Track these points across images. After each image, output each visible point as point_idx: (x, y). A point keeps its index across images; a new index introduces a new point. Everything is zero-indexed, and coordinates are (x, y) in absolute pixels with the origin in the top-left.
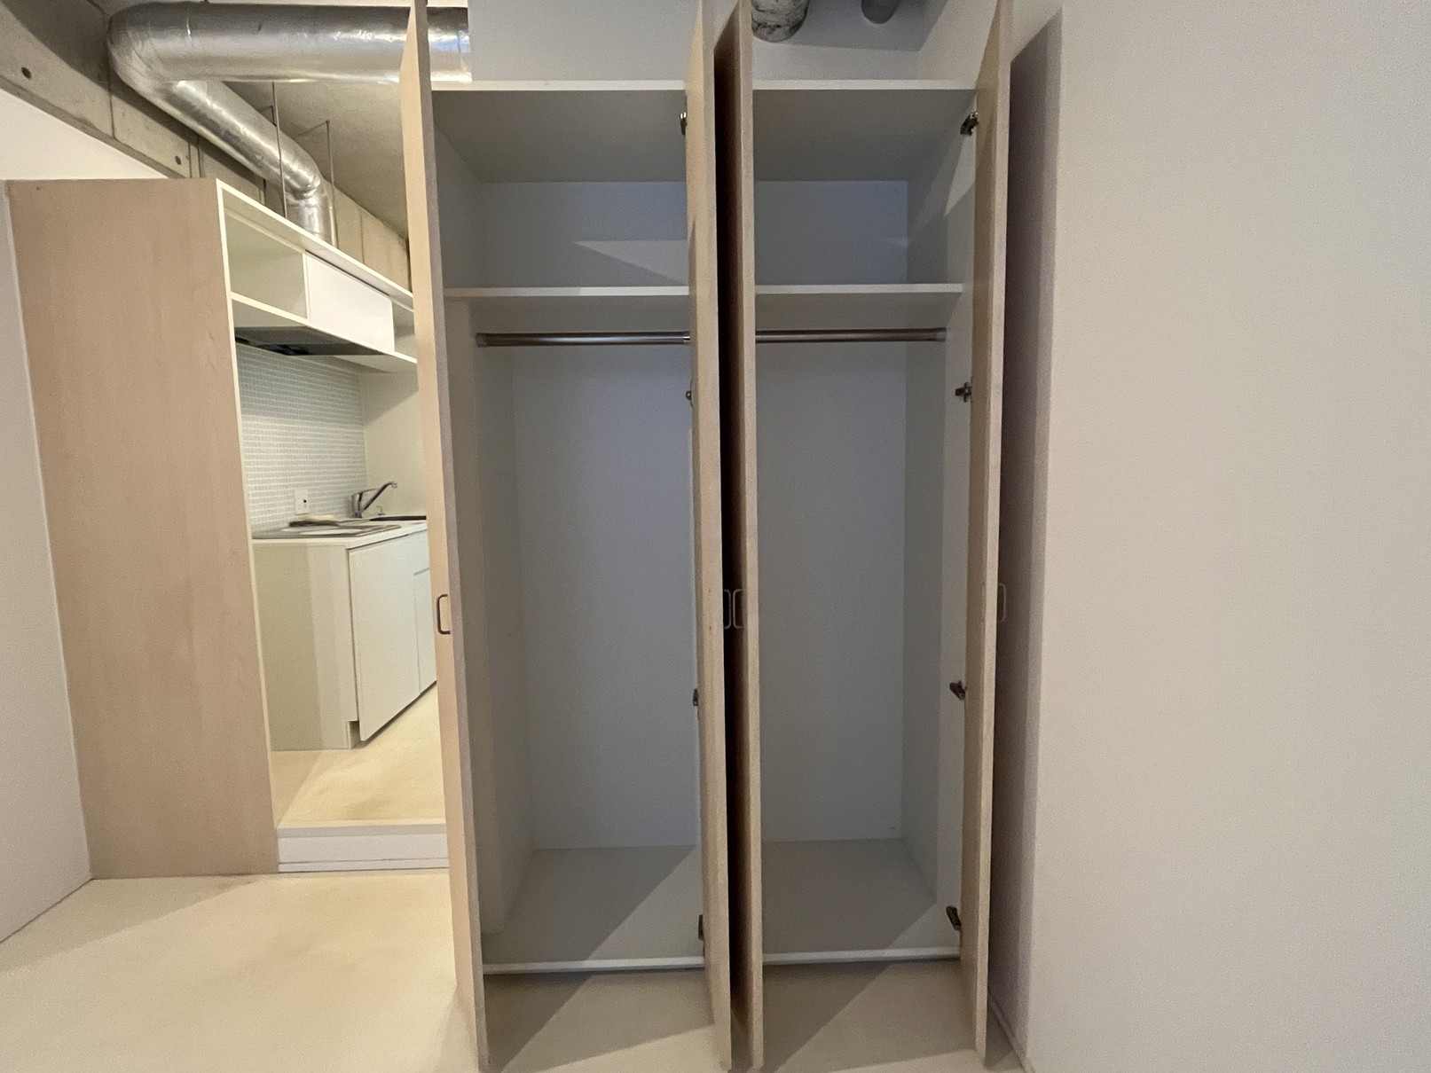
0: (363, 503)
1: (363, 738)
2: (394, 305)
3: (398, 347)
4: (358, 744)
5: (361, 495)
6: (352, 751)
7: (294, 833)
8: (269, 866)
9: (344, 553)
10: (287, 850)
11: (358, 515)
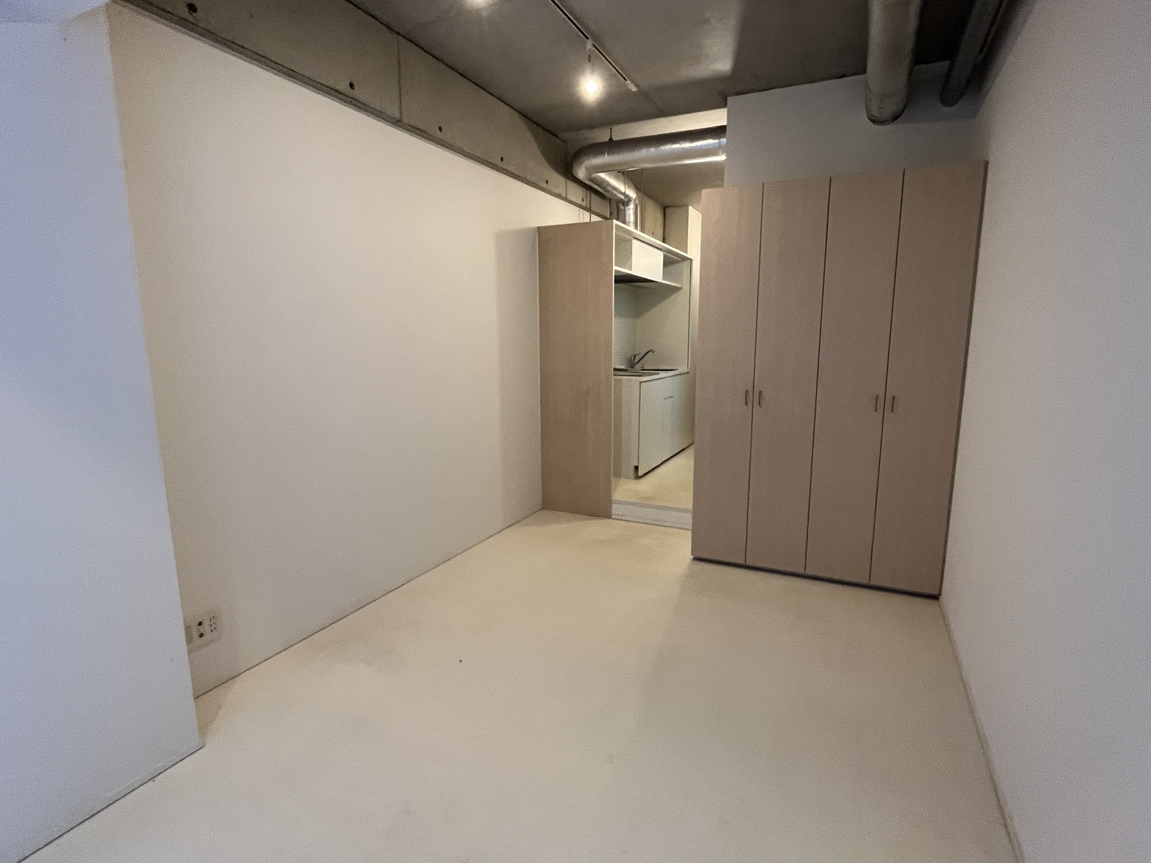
0: (636, 360)
1: (640, 473)
2: (665, 256)
3: (663, 279)
4: (638, 477)
5: (635, 356)
6: (635, 481)
7: (619, 503)
8: (608, 515)
9: (638, 384)
10: (616, 509)
11: (632, 367)
